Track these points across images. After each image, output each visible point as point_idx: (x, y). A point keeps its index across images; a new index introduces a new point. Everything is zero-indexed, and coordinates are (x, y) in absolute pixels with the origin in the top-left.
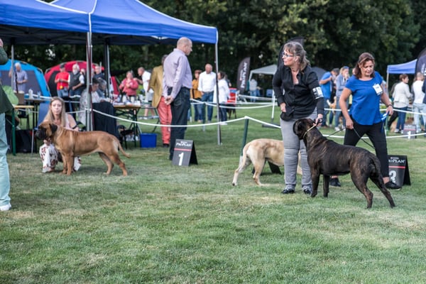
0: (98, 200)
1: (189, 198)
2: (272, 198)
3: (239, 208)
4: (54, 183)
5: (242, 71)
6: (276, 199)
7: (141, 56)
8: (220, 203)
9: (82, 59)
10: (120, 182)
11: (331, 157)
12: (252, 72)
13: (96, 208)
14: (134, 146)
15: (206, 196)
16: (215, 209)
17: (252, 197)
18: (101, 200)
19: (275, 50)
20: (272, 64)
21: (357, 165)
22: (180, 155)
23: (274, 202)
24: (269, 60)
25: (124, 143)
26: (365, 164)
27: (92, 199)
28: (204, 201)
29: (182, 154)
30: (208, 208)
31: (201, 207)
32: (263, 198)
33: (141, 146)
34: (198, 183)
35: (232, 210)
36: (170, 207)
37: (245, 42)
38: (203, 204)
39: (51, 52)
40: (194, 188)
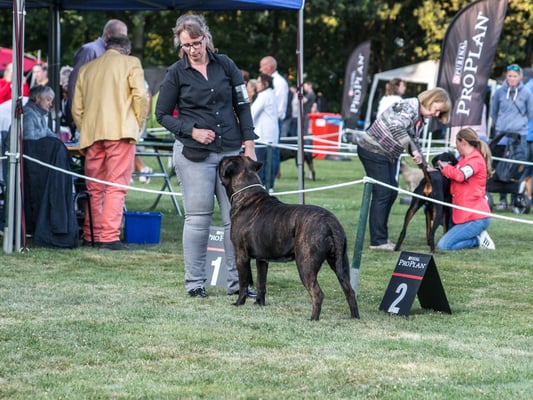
0: (32, 358)
1: (234, 359)
2: (424, 367)
3: (348, 388)
5: (354, 74)
6: (434, 370)
8: (305, 375)
10: (82, 318)
11: (264, 226)
12: (379, 77)
13: (26, 375)
15: (272, 357)
16: (295, 387)
17: (377, 363)
18: (38, 358)
19: (434, 28)
20: (425, 59)
21: (305, 239)
22: (214, 263)
23: (429, 375)
24: (419, 50)
26: (317, 237)
27: (18, 356)
28: (266, 367)
29: (220, 259)
30: (277, 384)
31: (261, 382)
32: (404, 366)
33: (125, 240)
34: (256, 327)
35: (333, 391)
36: (190, 378)
37: (364, 8)
38: (265, 374)
40: (246, 338)
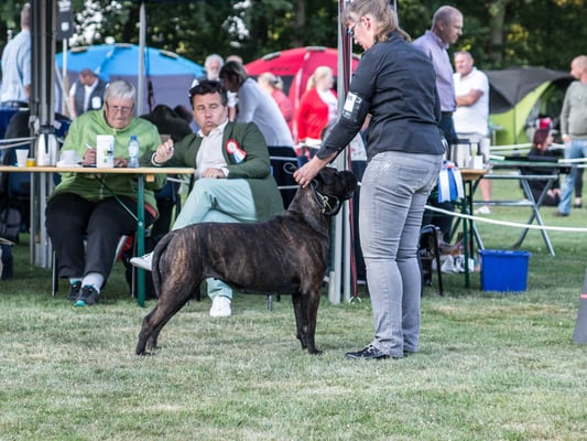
4: (245, 384)
7: (486, 30)
9: (322, 43)
14: (464, 285)
25: (435, 276)
27: (348, 435)
33: (482, 288)
39: (241, 25)
